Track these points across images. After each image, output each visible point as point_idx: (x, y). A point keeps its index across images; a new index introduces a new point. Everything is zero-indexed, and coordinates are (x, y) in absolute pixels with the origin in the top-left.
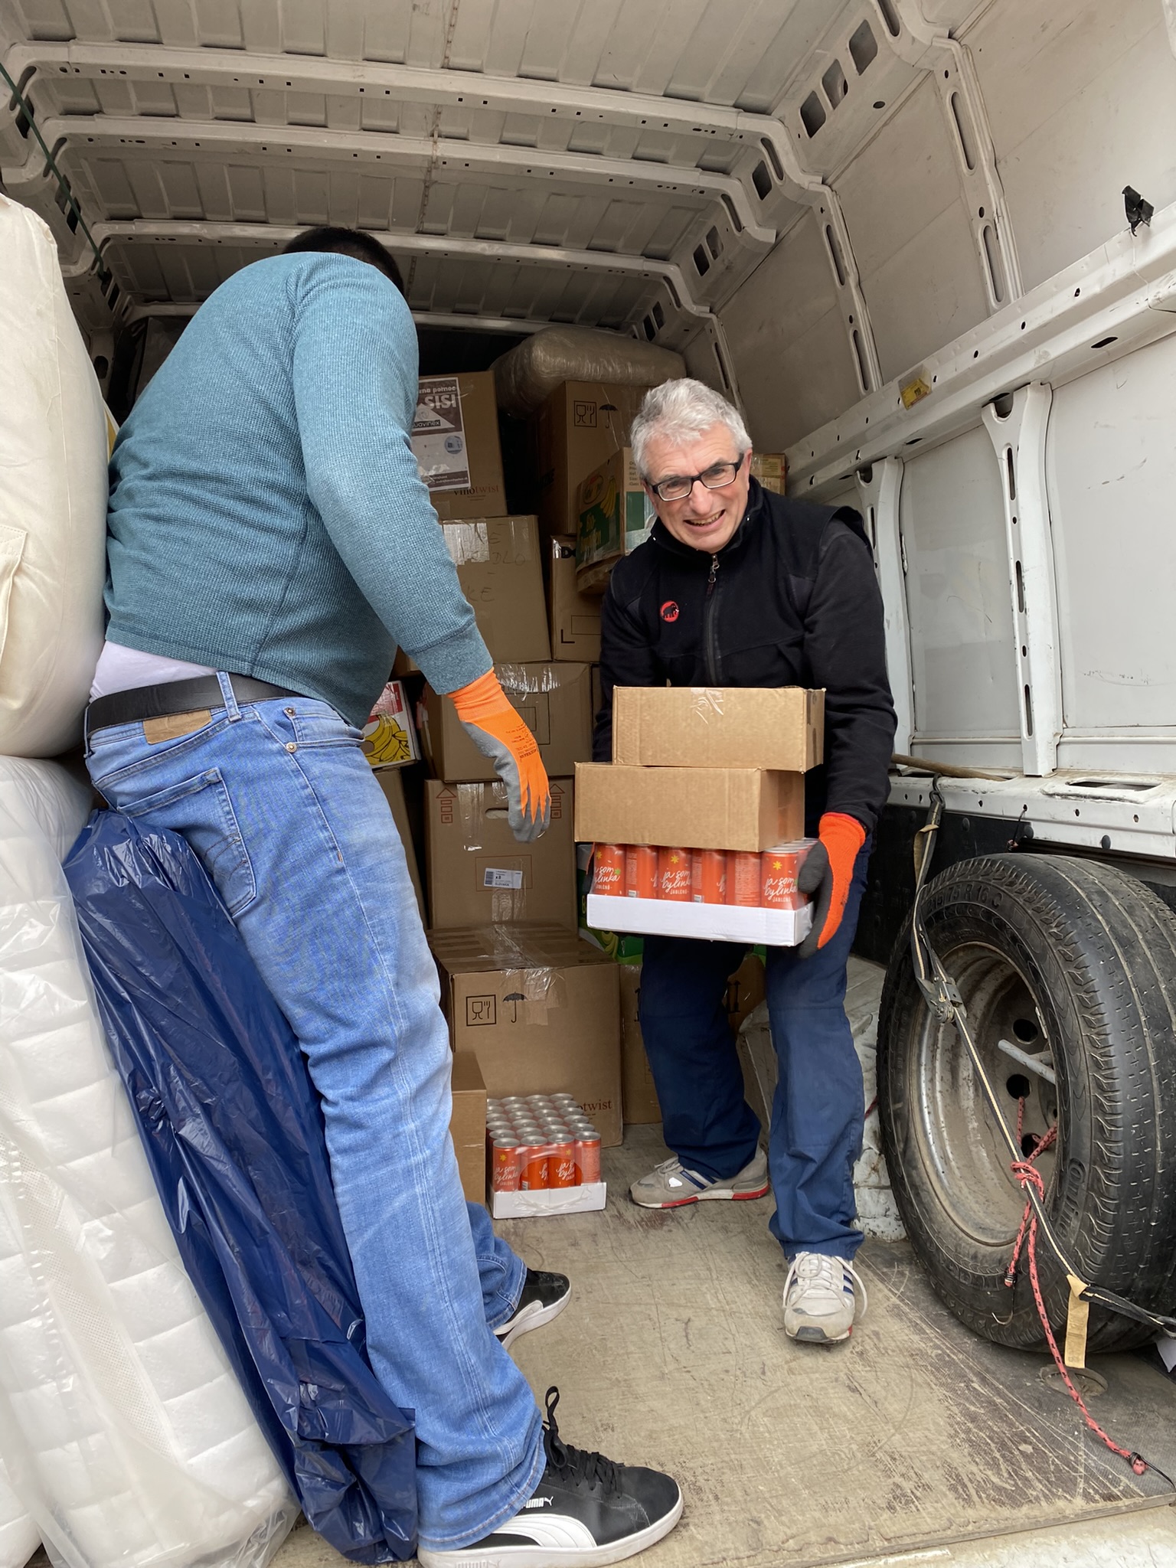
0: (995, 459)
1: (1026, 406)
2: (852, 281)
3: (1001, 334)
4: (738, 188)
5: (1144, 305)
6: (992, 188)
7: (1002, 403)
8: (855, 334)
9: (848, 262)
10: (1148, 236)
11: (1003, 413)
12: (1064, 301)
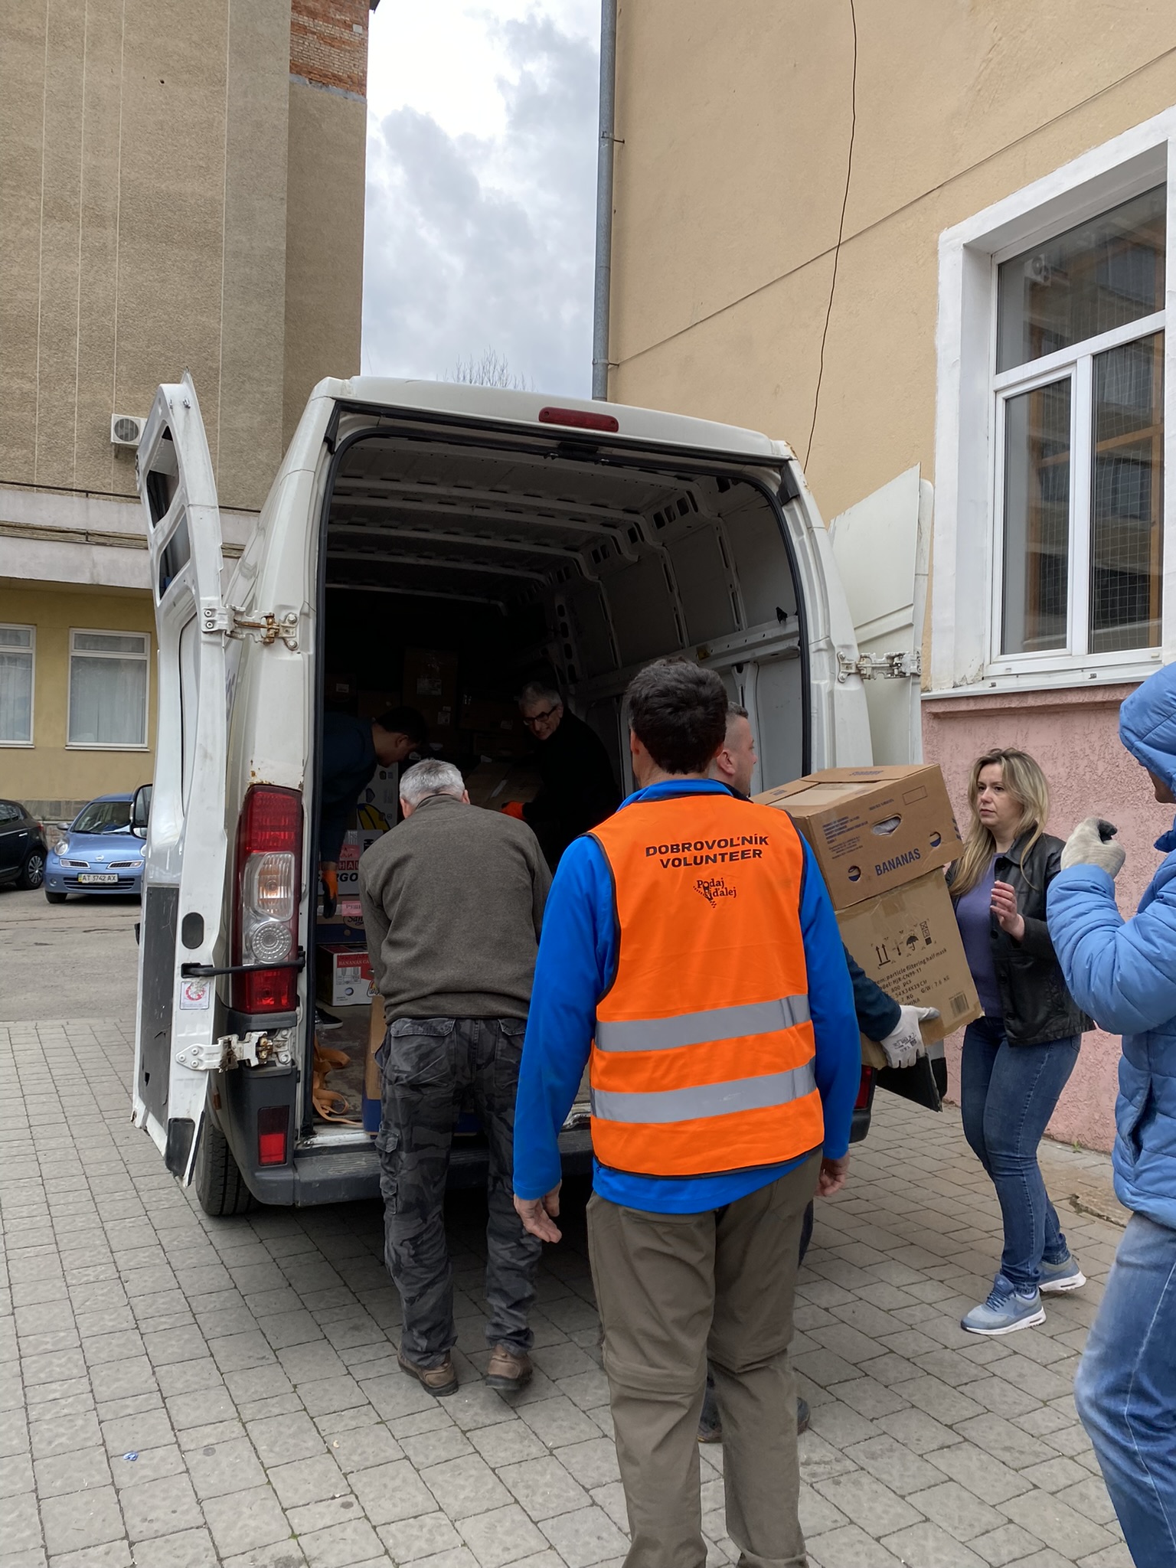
0: (737, 690)
1: (748, 670)
2: (676, 591)
3: (737, 642)
4: (620, 535)
5: (785, 647)
6: (735, 578)
7: (740, 667)
8: (677, 616)
9: (674, 583)
10: (785, 624)
11: (740, 670)
12: (757, 638)
